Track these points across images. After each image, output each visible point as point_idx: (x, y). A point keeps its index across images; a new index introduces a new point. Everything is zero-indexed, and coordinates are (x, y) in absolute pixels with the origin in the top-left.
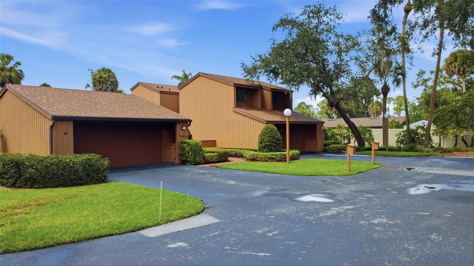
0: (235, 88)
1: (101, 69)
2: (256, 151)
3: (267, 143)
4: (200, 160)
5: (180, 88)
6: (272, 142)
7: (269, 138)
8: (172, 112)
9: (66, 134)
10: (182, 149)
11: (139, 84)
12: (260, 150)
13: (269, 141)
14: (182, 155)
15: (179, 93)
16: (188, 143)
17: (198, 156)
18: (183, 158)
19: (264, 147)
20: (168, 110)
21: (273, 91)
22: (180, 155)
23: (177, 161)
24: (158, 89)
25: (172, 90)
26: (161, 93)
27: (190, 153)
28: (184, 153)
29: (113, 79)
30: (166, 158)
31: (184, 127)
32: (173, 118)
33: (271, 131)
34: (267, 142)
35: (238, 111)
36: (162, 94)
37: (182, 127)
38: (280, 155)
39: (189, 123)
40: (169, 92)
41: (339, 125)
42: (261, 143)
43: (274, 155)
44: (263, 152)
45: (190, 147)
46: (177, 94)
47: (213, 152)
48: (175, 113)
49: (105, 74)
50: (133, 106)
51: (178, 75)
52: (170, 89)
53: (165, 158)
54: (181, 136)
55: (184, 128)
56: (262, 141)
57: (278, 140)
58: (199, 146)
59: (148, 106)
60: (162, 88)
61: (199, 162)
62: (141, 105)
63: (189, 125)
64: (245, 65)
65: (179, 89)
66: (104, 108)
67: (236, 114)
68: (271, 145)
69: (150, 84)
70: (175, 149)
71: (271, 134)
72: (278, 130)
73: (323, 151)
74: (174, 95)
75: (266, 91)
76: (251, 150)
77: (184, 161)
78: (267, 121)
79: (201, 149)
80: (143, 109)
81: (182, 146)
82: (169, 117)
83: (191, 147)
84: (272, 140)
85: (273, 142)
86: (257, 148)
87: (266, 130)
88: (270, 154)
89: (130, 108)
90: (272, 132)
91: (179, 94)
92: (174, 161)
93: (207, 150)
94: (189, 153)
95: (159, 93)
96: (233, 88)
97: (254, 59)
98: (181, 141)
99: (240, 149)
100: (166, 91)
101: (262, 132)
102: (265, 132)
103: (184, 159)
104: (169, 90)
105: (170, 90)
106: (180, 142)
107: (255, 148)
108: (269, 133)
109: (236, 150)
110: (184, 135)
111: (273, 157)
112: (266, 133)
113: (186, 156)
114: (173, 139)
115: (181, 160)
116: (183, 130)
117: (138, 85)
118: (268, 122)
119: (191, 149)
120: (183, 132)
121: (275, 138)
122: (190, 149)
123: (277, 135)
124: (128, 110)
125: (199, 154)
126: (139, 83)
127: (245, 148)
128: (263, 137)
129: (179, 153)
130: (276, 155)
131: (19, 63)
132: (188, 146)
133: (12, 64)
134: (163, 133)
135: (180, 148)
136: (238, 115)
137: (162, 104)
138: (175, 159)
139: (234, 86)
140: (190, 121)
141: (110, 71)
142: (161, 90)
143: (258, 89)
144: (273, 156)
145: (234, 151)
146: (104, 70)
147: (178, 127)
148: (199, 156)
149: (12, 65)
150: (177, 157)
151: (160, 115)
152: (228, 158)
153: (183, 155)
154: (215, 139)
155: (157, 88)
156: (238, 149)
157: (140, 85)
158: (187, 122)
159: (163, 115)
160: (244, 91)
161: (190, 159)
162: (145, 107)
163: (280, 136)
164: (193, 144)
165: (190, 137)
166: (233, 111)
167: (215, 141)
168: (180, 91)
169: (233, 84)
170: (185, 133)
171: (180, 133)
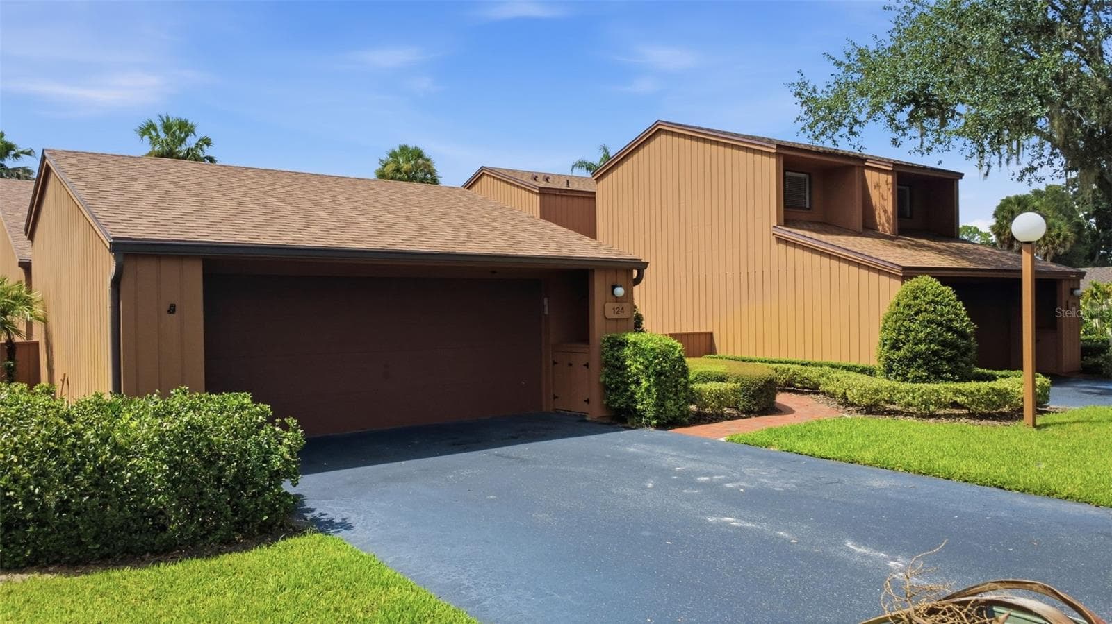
0: (781, 162)
1: (397, 150)
2: (870, 372)
3: (923, 347)
4: (679, 409)
5: (597, 176)
6: (942, 341)
7: (927, 327)
8: (574, 235)
9: (172, 310)
10: (614, 366)
11: (483, 173)
12: (889, 371)
13: (929, 339)
14: (612, 390)
15: (594, 193)
16: (635, 344)
17: (671, 392)
18: (615, 401)
19: (912, 360)
20: (563, 230)
21: (898, 172)
22: (606, 387)
23: (595, 411)
24: (536, 184)
25: (574, 186)
26: (543, 192)
27: (644, 384)
28: (622, 382)
29: (426, 175)
30: (555, 397)
31: (621, 286)
32: (579, 253)
33: (936, 303)
34: (921, 343)
35: (791, 236)
36: (547, 198)
37: (614, 287)
38: (987, 393)
39: (635, 272)
40: (566, 191)
41: (1095, 286)
42: (895, 346)
43: (963, 395)
44: (905, 380)
45: (641, 360)
46: (591, 196)
47: (721, 379)
48: (587, 239)
49: (408, 160)
50: (445, 216)
51: (589, 160)
52: (568, 181)
53: (552, 397)
54: (609, 319)
55: (620, 291)
56: (901, 337)
57: (962, 335)
58: (677, 355)
59: (495, 219)
60: (547, 180)
61: (674, 418)
62: (474, 214)
63: (638, 281)
64: (811, 89)
65: (595, 177)
66: (339, 221)
67: (782, 246)
68: (935, 353)
69: (514, 172)
70: (587, 365)
71: (934, 311)
72: (958, 299)
73: (1081, 372)
74: (581, 201)
75: (875, 174)
76: (849, 369)
77: (620, 410)
78: (905, 268)
79: (684, 366)
80: (477, 225)
81: (612, 355)
82: (566, 253)
83: (647, 359)
84: (940, 335)
85: (945, 344)
86: (875, 363)
87: (916, 298)
88: (944, 389)
89: (433, 221)
90: (939, 308)
91: (595, 198)
92: (582, 408)
93: (699, 370)
94: (638, 383)
95: (536, 193)
96: (773, 161)
97: (840, 64)
98: (609, 338)
99: (803, 365)
100: (558, 187)
101: (898, 304)
102: (910, 306)
103: (621, 402)
104: (565, 183)
105: (570, 185)
106: (604, 342)
107: (864, 363)
108: (926, 309)
109: (789, 365)
110: (621, 316)
111: (958, 400)
112: (915, 309)
113: (628, 394)
114: (580, 331)
115: (607, 405)
116: (617, 299)
117: (480, 176)
118: (909, 273)
119: (647, 367)
120: (616, 305)
121: (949, 329)
122: (641, 367)
123: (957, 315)
124: (422, 228)
125: (676, 386)
126: (482, 168)
127: (827, 359)
128: (905, 323)
129: (602, 380)
130: (972, 393)
131: (207, 142)
132: (635, 355)
133: (191, 142)
134: (546, 309)
135: (606, 364)
136: (791, 249)
137: (544, 215)
138: (588, 401)
139: (777, 154)
140: (641, 266)
141: (419, 155)
142: (543, 184)
143: (854, 166)
144: (961, 399)
145: (783, 372)
146: (404, 149)
147: (599, 286)
148: (676, 393)
149: (193, 146)
150: (595, 394)
151: (532, 245)
152: (774, 398)
153: (618, 388)
154: (709, 330)
155: (532, 182)
156: (793, 363)
157: (486, 177)
158: (631, 271)
159: (546, 245)
160: (803, 175)
161: (642, 404)
162: (486, 219)
163: (969, 319)
164: (653, 349)
165: (637, 324)
166: (774, 237)
167: (711, 334)
168: (597, 183)
169: (775, 147)
170: (622, 310)
171: (604, 308)
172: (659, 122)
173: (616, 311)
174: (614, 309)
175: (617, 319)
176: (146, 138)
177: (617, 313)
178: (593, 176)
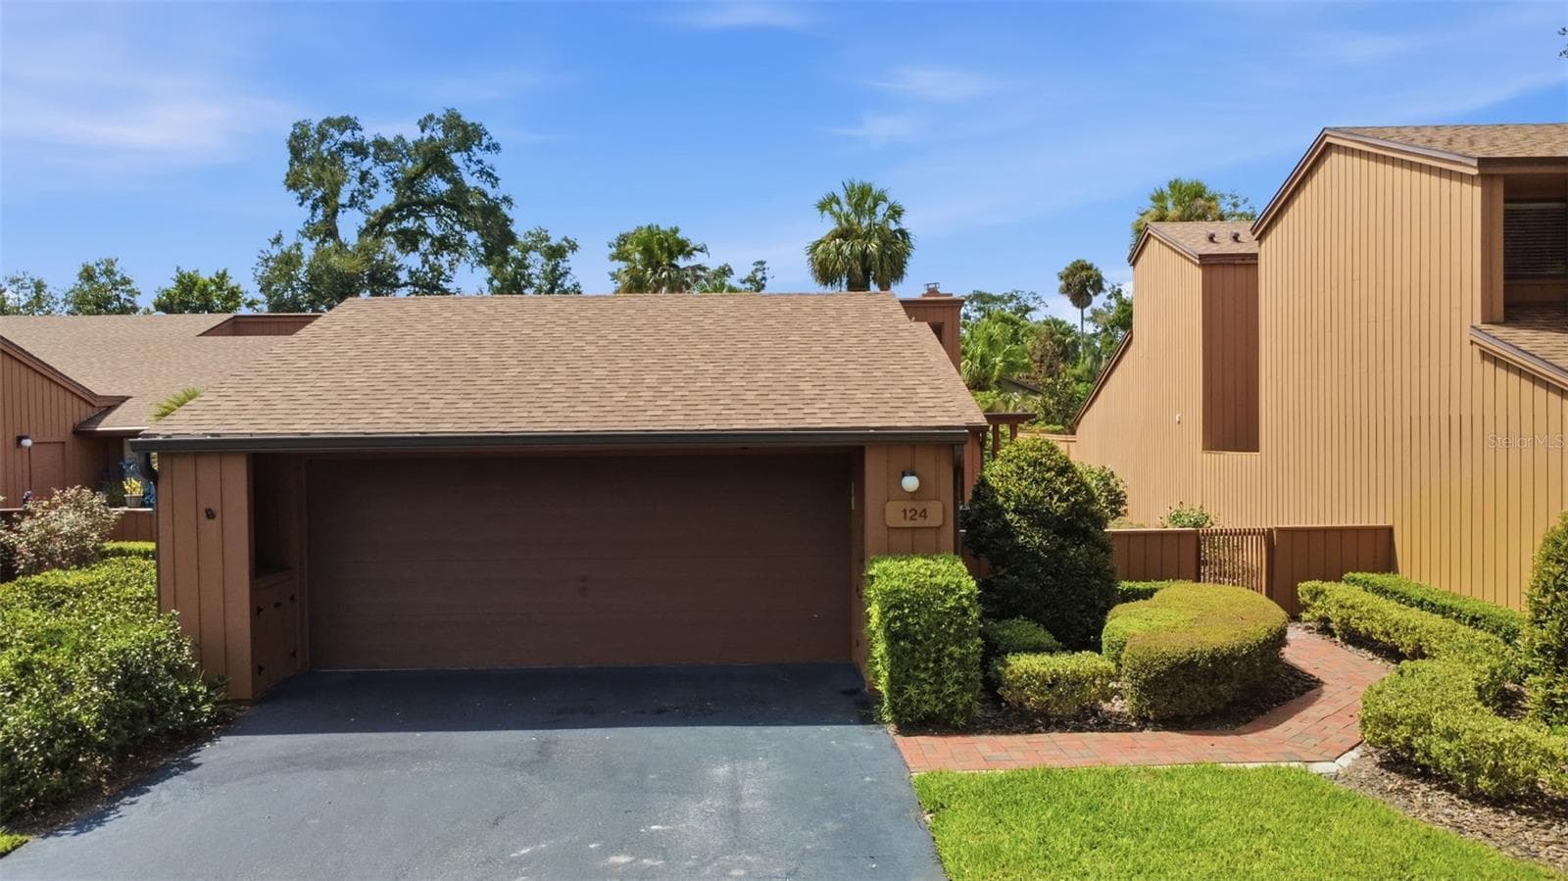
5: (1258, 232)
9: (212, 515)
11: (1149, 235)
26: (1210, 265)
36: (1217, 270)
37: (903, 475)
54: (896, 528)
55: (910, 482)
60: (1235, 238)
65: (1256, 235)
67: (1489, 366)
91: (1257, 265)
95: (1199, 266)
110: (920, 522)
117: (1146, 240)
136: (1502, 374)
147: (874, 469)
154: (1388, 524)
157: (1152, 240)
166: (1476, 348)
167: (1390, 530)
168: (1260, 244)
169: (1475, 163)
170: (924, 514)
171: (884, 509)
172: (1326, 132)
173: (909, 515)
174: (905, 511)
175: (914, 529)
176: (826, 212)
177: (911, 519)
178: (1254, 234)
